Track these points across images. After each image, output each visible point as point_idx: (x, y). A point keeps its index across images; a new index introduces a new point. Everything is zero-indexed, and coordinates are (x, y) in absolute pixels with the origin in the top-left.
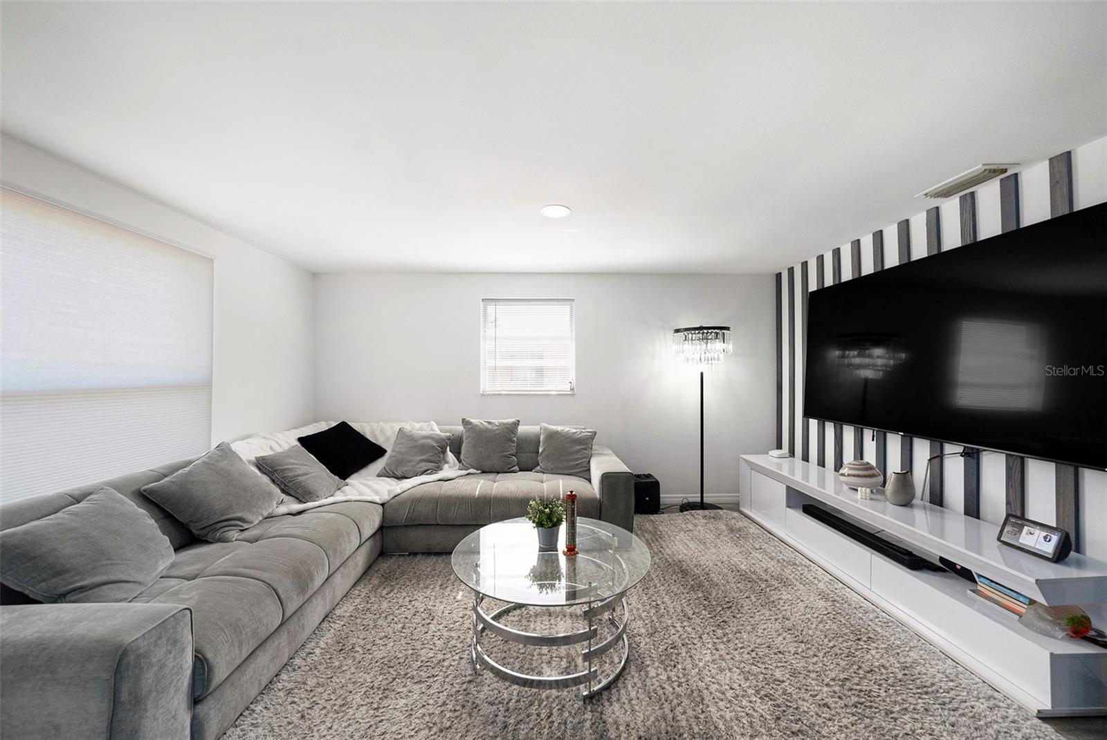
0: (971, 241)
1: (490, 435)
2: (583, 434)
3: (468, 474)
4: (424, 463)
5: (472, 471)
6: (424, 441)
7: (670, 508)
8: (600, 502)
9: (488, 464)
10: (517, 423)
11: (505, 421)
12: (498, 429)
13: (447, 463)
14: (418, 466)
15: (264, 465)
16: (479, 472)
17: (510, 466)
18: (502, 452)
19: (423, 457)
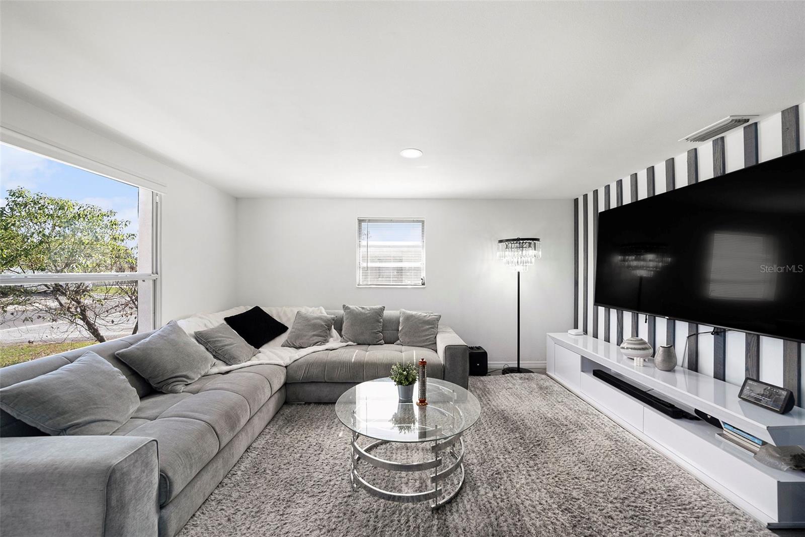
0: (721, 173)
1: (364, 317)
2: (431, 317)
3: (347, 346)
4: (315, 338)
5: (352, 343)
6: (315, 321)
7: (495, 372)
8: (444, 367)
9: (362, 338)
10: (383, 309)
11: (374, 307)
12: (369, 313)
13: (332, 337)
14: (311, 339)
15: (200, 337)
16: (355, 344)
17: (377, 340)
18: (372, 329)
19: (315, 333)
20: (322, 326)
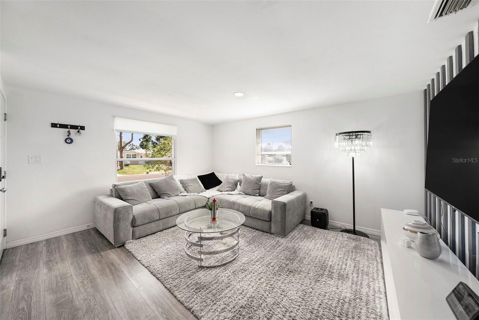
1: (250, 180)
2: (284, 184)
3: (239, 194)
4: (228, 188)
5: (243, 193)
6: (230, 180)
8: (270, 213)
9: (247, 191)
10: (262, 177)
11: (256, 176)
12: (253, 179)
13: (237, 189)
14: (226, 188)
15: (182, 182)
16: (244, 194)
17: (255, 193)
18: (253, 188)
19: (228, 186)
20: (232, 183)
